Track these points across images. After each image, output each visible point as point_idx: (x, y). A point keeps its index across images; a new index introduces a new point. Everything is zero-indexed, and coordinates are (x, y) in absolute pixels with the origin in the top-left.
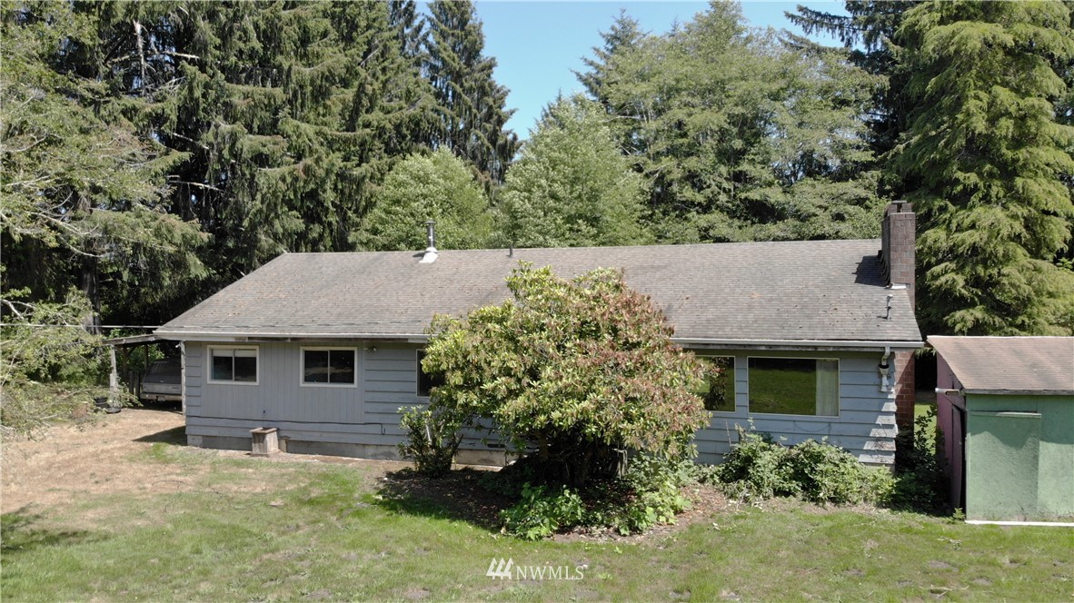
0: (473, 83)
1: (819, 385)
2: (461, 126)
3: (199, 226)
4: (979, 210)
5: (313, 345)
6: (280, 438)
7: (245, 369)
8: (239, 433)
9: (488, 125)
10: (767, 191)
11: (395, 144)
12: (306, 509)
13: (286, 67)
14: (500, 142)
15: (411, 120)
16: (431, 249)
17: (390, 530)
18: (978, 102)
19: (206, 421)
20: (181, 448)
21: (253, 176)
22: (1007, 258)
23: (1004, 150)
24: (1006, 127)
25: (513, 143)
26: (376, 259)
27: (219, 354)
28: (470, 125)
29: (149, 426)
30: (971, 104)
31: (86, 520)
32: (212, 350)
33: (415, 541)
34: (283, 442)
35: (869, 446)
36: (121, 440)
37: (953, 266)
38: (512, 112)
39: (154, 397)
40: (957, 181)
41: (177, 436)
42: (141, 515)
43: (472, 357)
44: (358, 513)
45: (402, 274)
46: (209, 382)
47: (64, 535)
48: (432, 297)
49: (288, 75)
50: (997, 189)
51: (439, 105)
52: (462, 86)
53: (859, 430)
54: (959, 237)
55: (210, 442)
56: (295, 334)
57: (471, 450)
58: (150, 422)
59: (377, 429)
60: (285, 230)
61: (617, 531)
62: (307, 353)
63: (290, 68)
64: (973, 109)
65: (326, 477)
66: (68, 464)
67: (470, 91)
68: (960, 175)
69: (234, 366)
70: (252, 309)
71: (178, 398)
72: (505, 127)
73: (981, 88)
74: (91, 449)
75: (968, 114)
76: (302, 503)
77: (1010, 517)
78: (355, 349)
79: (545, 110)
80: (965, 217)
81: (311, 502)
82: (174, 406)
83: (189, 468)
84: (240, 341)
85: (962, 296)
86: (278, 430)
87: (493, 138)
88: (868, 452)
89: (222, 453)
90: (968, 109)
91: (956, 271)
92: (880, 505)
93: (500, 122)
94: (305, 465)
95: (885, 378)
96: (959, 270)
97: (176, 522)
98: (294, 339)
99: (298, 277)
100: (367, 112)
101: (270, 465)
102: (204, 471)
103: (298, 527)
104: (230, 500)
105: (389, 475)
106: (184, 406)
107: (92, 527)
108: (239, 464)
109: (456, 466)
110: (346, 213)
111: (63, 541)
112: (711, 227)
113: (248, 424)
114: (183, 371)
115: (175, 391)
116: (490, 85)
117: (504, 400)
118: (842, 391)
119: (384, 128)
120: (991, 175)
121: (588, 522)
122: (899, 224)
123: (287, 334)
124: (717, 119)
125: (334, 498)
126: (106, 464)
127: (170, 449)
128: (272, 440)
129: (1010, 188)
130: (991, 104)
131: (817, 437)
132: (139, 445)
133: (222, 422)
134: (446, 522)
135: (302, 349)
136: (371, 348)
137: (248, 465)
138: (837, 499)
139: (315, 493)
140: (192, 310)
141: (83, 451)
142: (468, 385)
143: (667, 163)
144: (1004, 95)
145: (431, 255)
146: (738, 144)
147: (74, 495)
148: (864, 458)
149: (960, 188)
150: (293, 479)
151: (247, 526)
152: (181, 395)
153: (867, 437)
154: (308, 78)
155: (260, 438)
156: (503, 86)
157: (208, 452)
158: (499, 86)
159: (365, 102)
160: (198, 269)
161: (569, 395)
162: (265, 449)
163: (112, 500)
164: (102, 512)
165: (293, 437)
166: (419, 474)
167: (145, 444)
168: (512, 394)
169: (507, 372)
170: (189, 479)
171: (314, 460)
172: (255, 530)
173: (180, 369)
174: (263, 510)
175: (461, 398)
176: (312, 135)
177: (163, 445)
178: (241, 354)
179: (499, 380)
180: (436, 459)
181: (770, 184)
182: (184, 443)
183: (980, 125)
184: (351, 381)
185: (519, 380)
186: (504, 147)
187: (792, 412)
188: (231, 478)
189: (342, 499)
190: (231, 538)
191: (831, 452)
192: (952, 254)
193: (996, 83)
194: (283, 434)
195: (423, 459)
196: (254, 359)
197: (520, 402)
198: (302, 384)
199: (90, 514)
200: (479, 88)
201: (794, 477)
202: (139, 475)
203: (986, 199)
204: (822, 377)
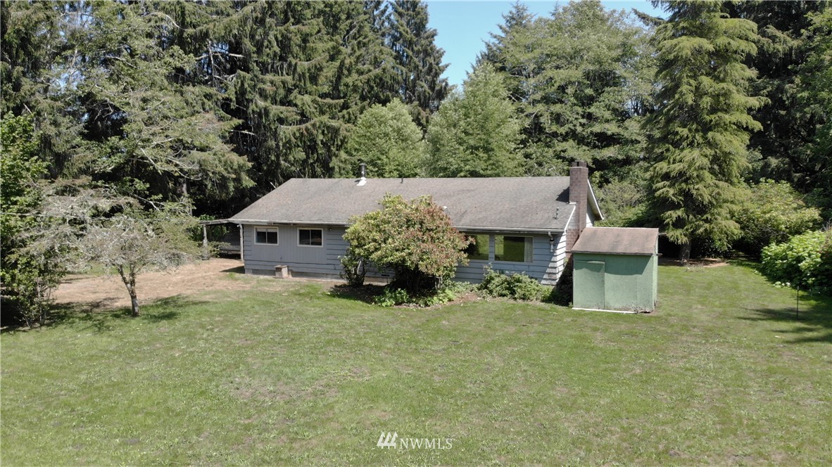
0: (420, 48)
1: (525, 248)
2: (412, 78)
3: (247, 159)
4: (686, 151)
5: (303, 227)
6: (289, 270)
7: (272, 238)
8: (270, 268)
9: (428, 77)
10: (607, 126)
11: (366, 93)
12: (297, 297)
13: (293, 63)
14: (437, 88)
15: (375, 77)
16: (363, 178)
17: (329, 303)
18: (690, 87)
19: (252, 262)
20: (242, 275)
21: (276, 129)
22: (700, 179)
23: (706, 116)
24: (706, 102)
25: (445, 88)
26: (336, 183)
27: (259, 230)
28: (418, 77)
29: (225, 266)
30: (684, 88)
31: (207, 298)
32: (256, 229)
33: (337, 306)
34: (290, 272)
35: (546, 276)
36: (213, 271)
37: (667, 183)
38: (447, 66)
39: (226, 252)
40: (677, 133)
41: (241, 270)
42: (229, 297)
43: (361, 234)
44: (318, 298)
45: (347, 192)
46: (255, 243)
47: (200, 302)
48: (359, 204)
49: (295, 69)
50: (698, 137)
51: (397, 64)
52: (413, 50)
53: (542, 269)
54: (672, 166)
55: (256, 272)
56: (294, 222)
57: (374, 277)
58: (225, 264)
59: (332, 267)
60: (295, 159)
61: (420, 306)
62: (300, 231)
63: (296, 64)
64: (684, 91)
65: (307, 286)
66: (191, 280)
67: (418, 52)
68: (679, 130)
69: (267, 236)
70: (275, 209)
71: (238, 253)
72: (442, 76)
73: (691, 77)
74: (200, 275)
75: (682, 94)
76: (296, 294)
77: (593, 307)
78: (322, 229)
79: (478, 57)
80: (677, 154)
81: (300, 294)
82: (237, 257)
83: (246, 282)
84: (270, 225)
85: (673, 201)
86: (288, 267)
87: (432, 85)
88: (545, 279)
89: (262, 277)
90: (682, 92)
91: (670, 187)
92: (543, 301)
93: (437, 75)
94: (299, 282)
95: (552, 246)
96: (672, 186)
97: (244, 299)
98: (294, 224)
99: (298, 192)
100: (347, 77)
101: (284, 281)
102: (254, 283)
103: (293, 301)
104: (266, 293)
105: (336, 286)
106: (242, 257)
107: (210, 300)
108: (269, 281)
109: (366, 283)
110: (330, 147)
111: (200, 304)
112: (564, 151)
113: (274, 264)
114: (242, 239)
115: (237, 249)
116: (431, 49)
117: (373, 252)
118: (535, 251)
119: (357, 86)
120: (697, 131)
121: (409, 302)
122: (574, 173)
123: (291, 222)
124: (576, 74)
125: (309, 293)
126: (209, 280)
127: (237, 275)
128: (285, 271)
129: (705, 138)
130: (697, 88)
131: (520, 272)
132: (222, 273)
133: (261, 263)
134: (352, 301)
135: (298, 229)
136: (329, 229)
137: (273, 281)
138: (524, 298)
139: (302, 291)
140: (246, 209)
141: (196, 276)
142: (360, 246)
143: (540, 108)
144: (706, 81)
145: (363, 181)
146: (589, 91)
147: (199, 291)
148: (543, 282)
149: (678, 137)
150: (293, 286)
151: (273, 301)
152: (240, 251)
153: (545, 272)
154: (306, 67)
155: (279, 270)
156: (441, 49)
157: (255, 276)
158: (438, 49)
159: (346, 72)
160: (248, 182)
161: (397, 250)
162: (281, 275)
163: (216, 292)
164: (213, 296)
165: (295, 270)
166: (349, 286)
167: (225, 273)
168: (376, 250)
169: (375, 241)
170: (248, 286)
171: (304, 280)
172: (276, 302)
173: (240, 237)
174: (279, 296)
175: (357, 251)
176: (310, 103)
177: (233, 273)
178: (269, 231)
179: (372, 244)
180: (356, 279)
181: (607, 121)
182: (244, 273)
183: (690, 100)
184: (320, 244)
185: (380, 244)
186: (440, 91)
187: (512, 260)
188: (266, 286)
189: (312, 294)
190: (267, 304)
191: (525, 278)
192: (666, 177)
193: (702, 74)
194: (290, 268)
195: (350, 278)
196: (276, 233)
197: (379, 253)
198: (299, 245)
199: (208, 296)
200: (424, 50)
201: (507, 289)
202: (225, 284)
203: (691, 145)
204: (527, 245)
